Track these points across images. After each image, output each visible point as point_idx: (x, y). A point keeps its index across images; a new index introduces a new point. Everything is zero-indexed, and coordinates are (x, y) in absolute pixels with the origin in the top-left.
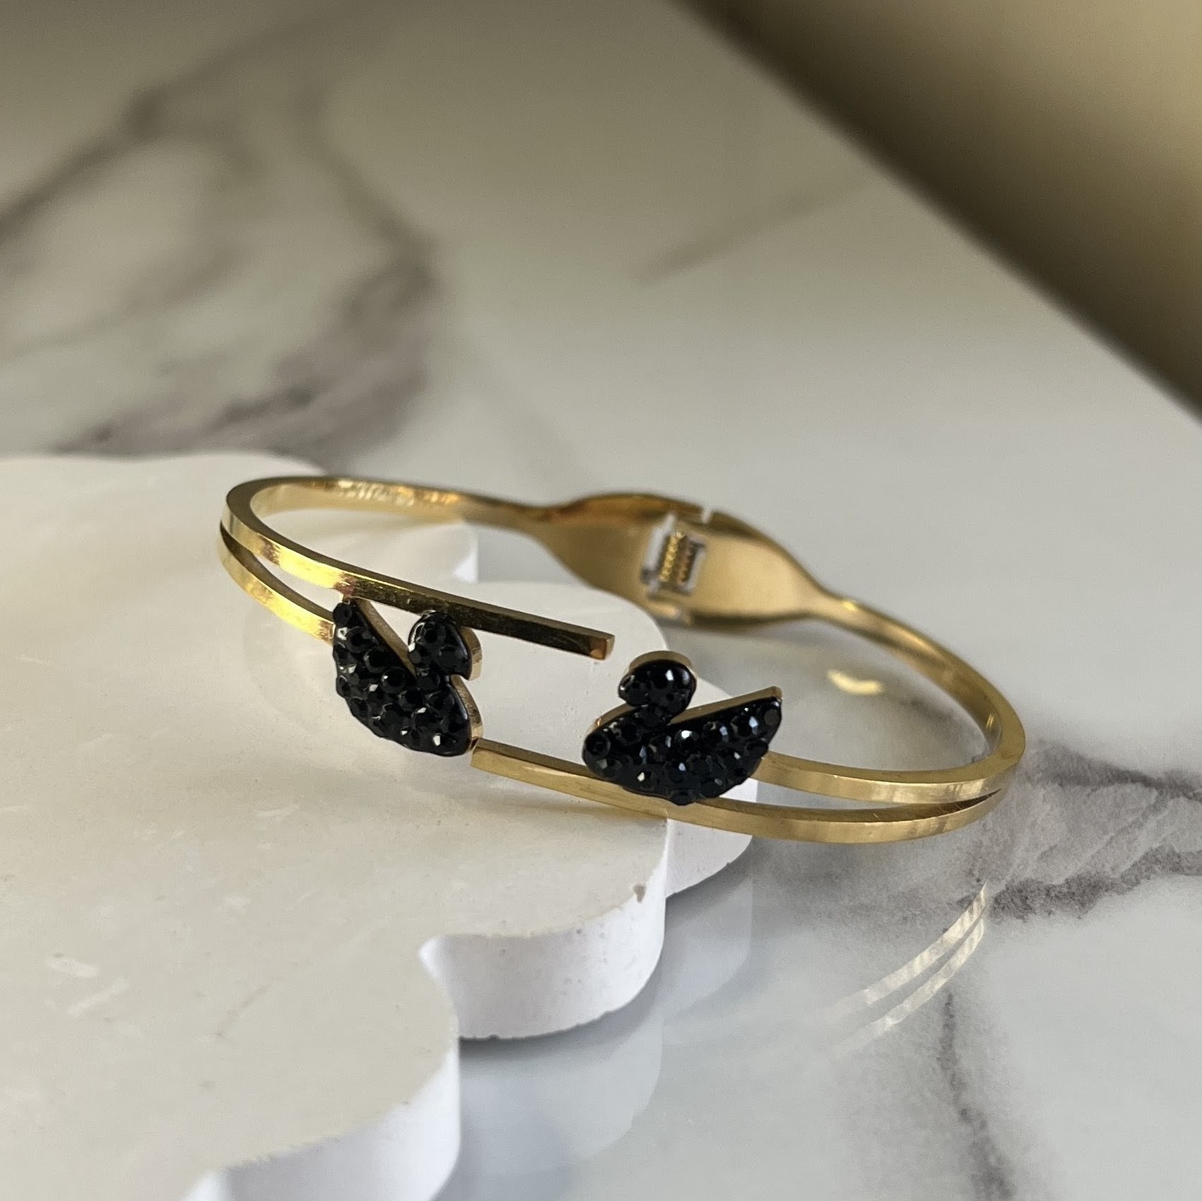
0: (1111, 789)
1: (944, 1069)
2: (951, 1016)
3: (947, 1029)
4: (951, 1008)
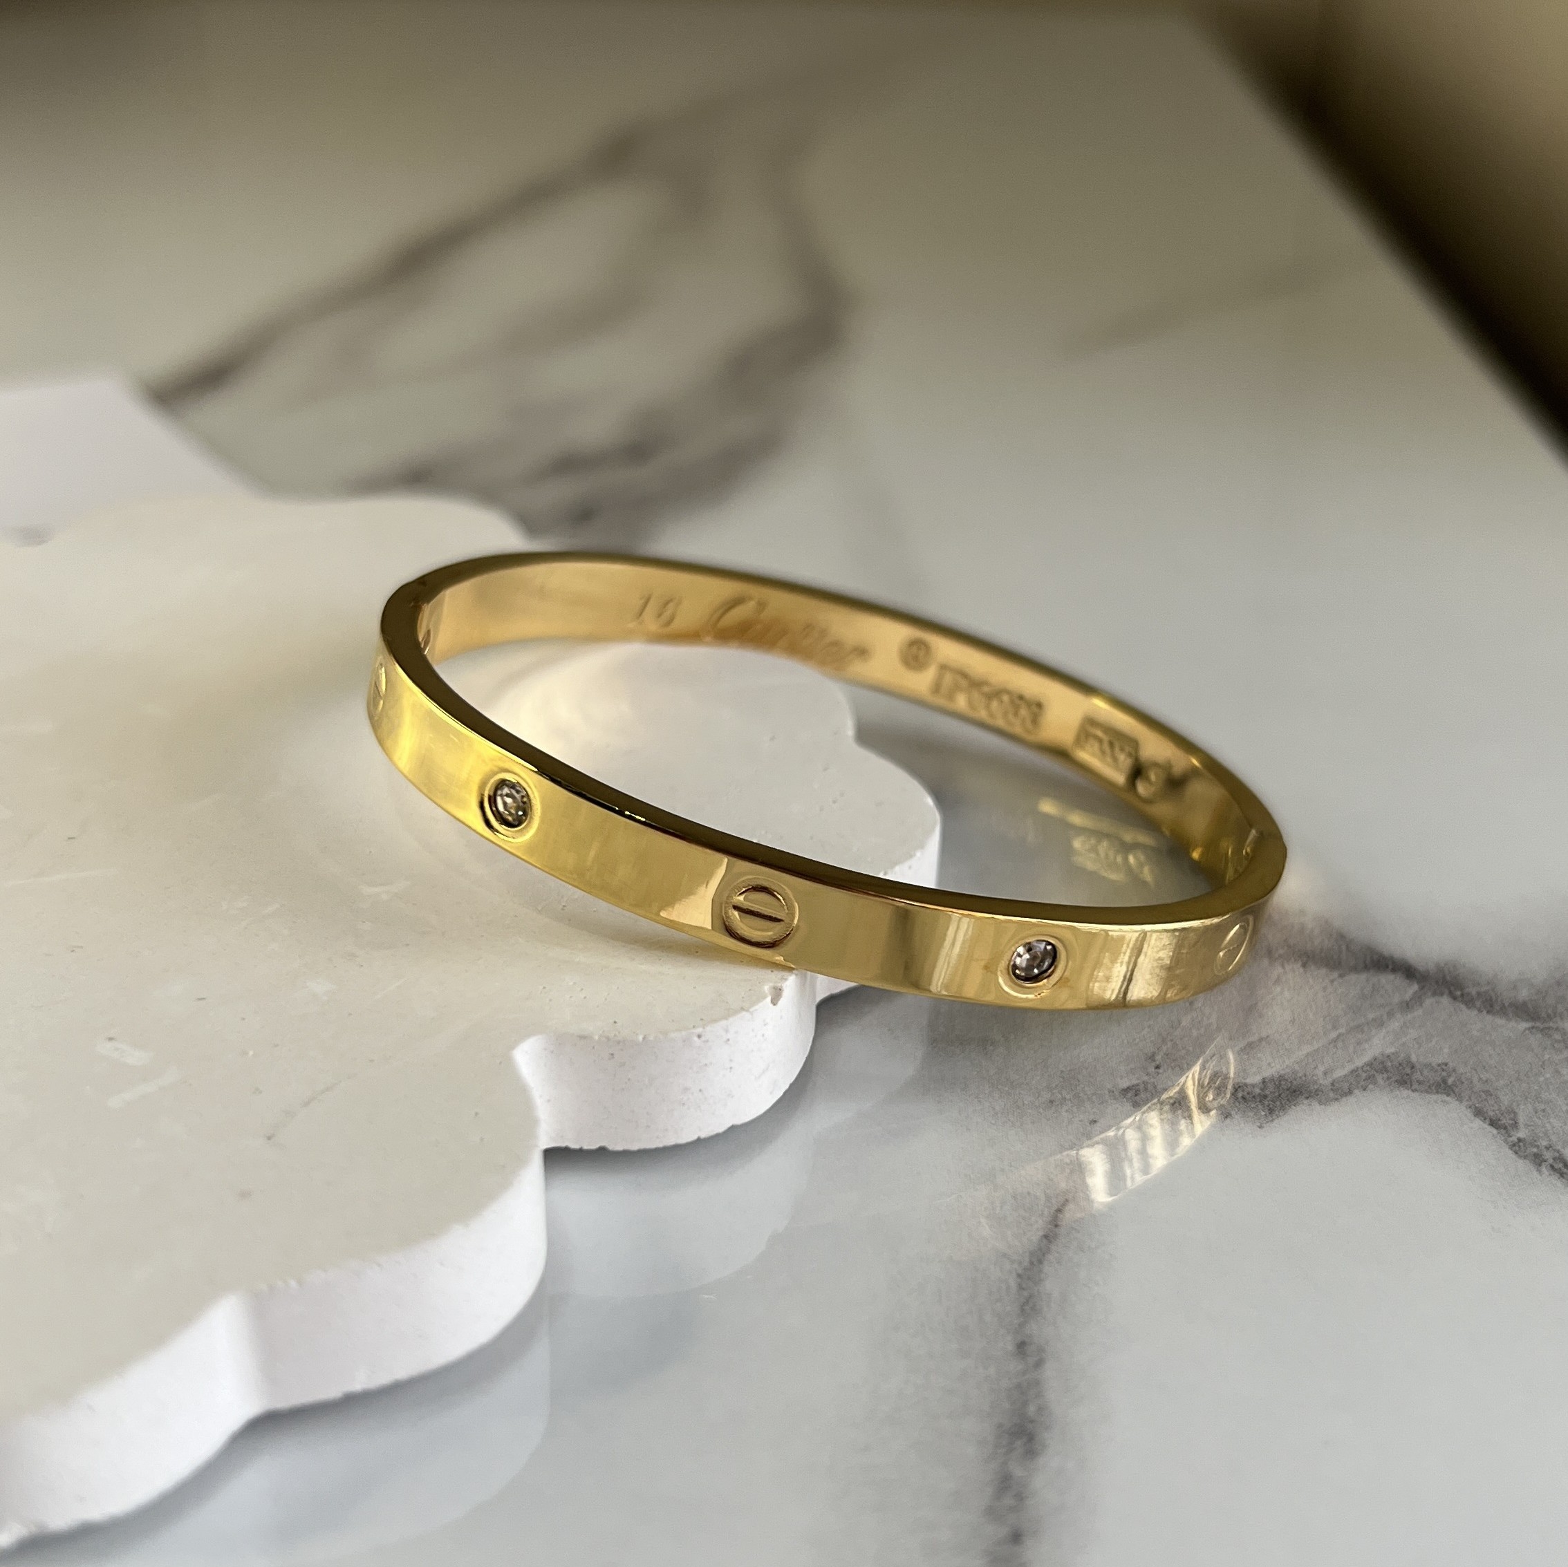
0: (1363, 976)
1: (1021, 1288)
2: (1056, 1226)
3: (1044, 1240)
4: (1060, 1216)
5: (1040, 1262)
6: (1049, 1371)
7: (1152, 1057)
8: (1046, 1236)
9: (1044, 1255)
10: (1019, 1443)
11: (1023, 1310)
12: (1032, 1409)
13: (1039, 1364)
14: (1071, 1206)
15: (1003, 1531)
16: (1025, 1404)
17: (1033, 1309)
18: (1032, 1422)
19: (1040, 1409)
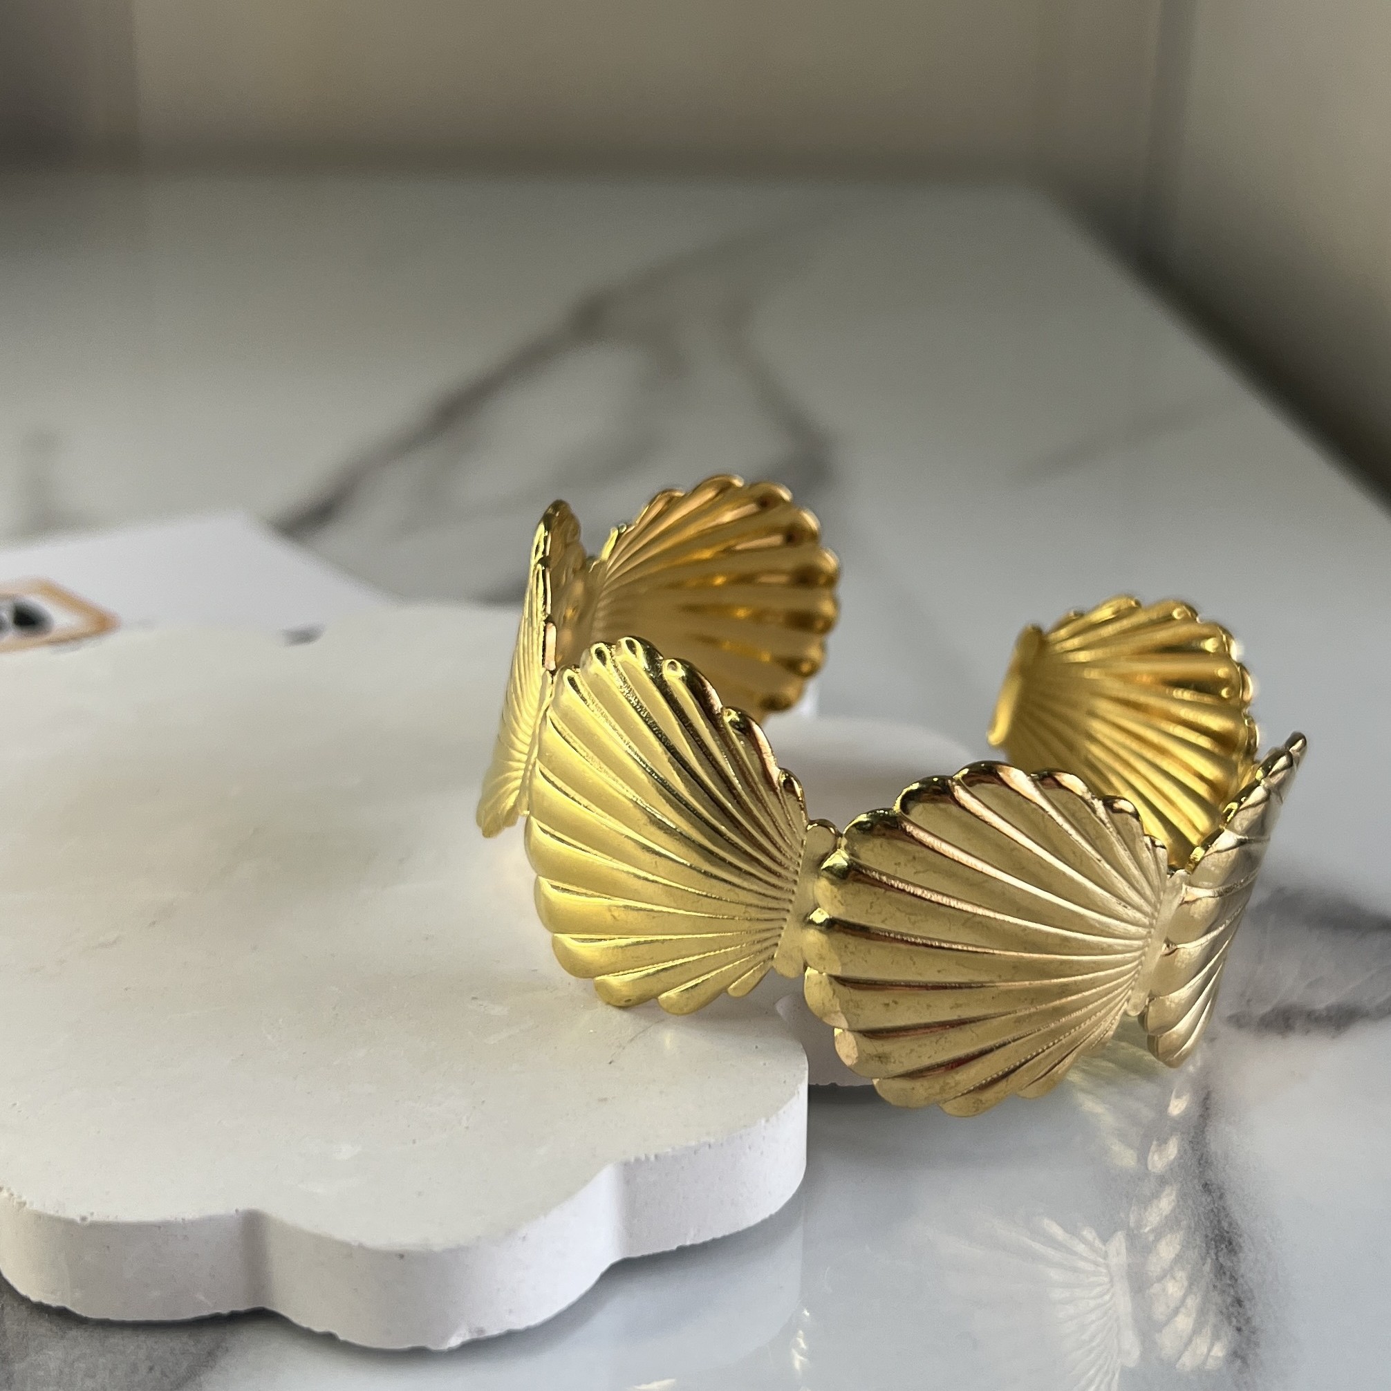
0: (1380, 935)
1: (1194, 1150)
2: (1207, 1109)
3: (1201, 1119)
4: (1208, 1102)
5: (1203, 1132)
6: (1230, 1200)
7: (1242, 995)
8: (1201, 1116)
9: (1204, 1128)
10: (1223, 1246)
11: (1200, 1164)
12: (1225, 1225)
13: (1221, 1197)
14: (1213, 1095)
15: (1229, 1300)
16: (1219, 1221)
17: (1206, 1162)
18: (1228, 1232)
19: (1230, 1224)
